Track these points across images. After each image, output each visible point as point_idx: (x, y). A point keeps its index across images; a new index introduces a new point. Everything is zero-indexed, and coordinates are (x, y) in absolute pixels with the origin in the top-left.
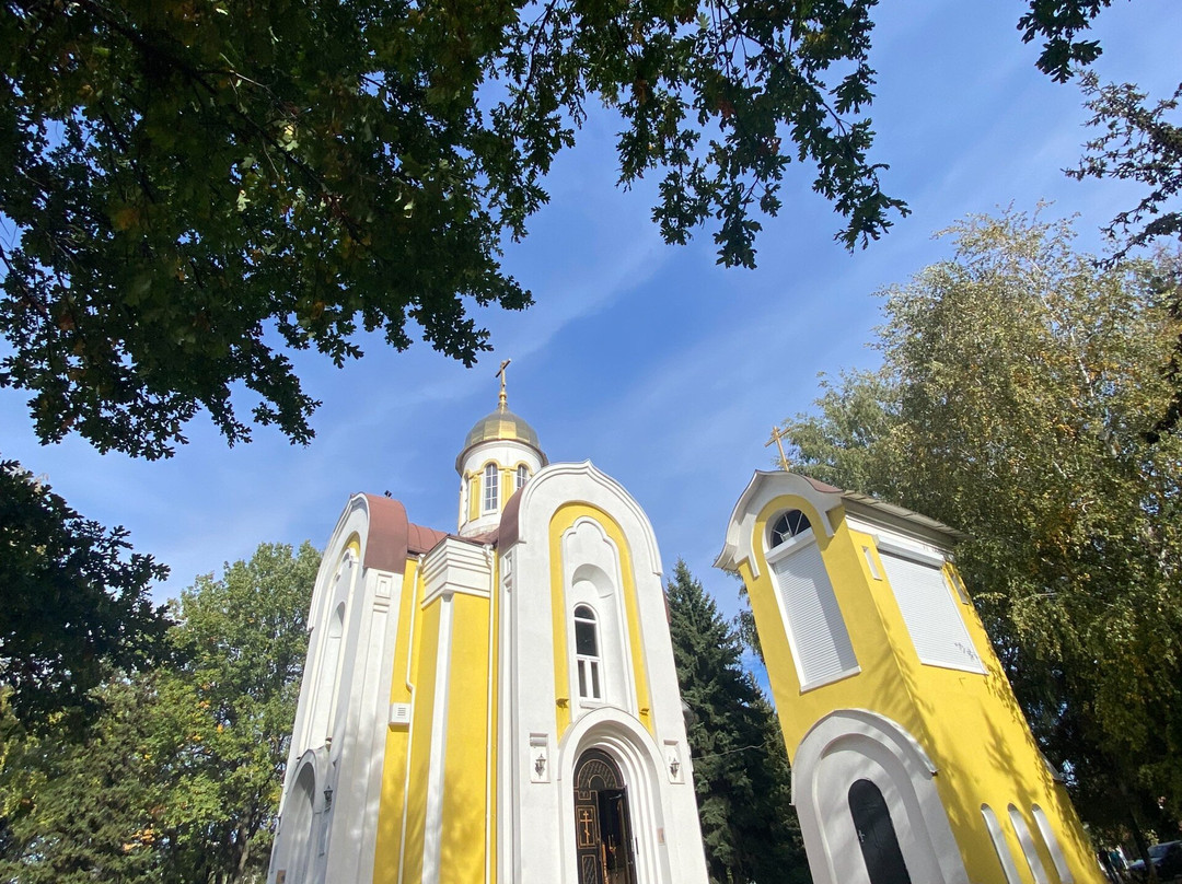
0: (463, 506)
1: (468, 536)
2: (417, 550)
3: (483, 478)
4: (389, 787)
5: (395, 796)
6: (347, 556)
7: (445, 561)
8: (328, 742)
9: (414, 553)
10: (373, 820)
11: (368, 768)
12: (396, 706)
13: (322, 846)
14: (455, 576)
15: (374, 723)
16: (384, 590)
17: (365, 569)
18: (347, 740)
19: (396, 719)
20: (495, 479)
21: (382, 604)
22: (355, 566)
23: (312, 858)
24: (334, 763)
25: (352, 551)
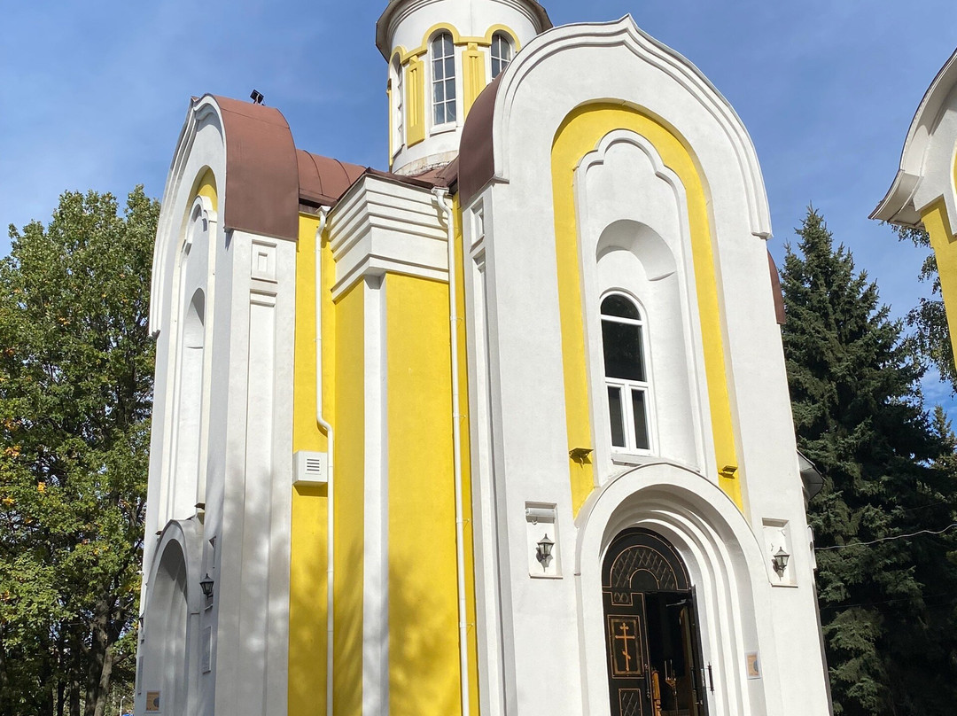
0: (395, 118)
1: (406, 172)
2: (316, 197)
3: (427, 62)
4: (302, 580)
5: (313, 593)
6: (198, 211)
7: (366, 217)
8: (200, 510)
9: (311, 204)
10: (281, 626)
11: (265, 549)
12: (304, 457)
13: (205, 659)
14: (384, 245)
15: (269, 481)
16: (266, 268)
17: (229, 233)
18: (228, 507)
19: (306, 476)
20: (451, 61)
21: (263, 291)
22: (213, 228)
23: (192, 674)
24: (212, 541)
25: (206, 201)
